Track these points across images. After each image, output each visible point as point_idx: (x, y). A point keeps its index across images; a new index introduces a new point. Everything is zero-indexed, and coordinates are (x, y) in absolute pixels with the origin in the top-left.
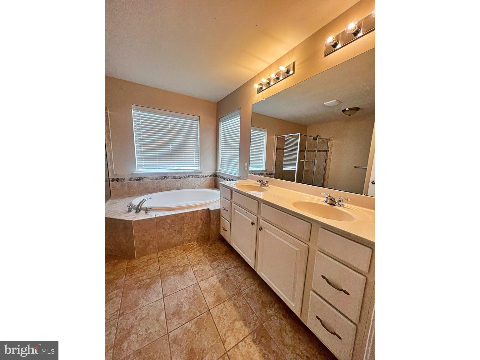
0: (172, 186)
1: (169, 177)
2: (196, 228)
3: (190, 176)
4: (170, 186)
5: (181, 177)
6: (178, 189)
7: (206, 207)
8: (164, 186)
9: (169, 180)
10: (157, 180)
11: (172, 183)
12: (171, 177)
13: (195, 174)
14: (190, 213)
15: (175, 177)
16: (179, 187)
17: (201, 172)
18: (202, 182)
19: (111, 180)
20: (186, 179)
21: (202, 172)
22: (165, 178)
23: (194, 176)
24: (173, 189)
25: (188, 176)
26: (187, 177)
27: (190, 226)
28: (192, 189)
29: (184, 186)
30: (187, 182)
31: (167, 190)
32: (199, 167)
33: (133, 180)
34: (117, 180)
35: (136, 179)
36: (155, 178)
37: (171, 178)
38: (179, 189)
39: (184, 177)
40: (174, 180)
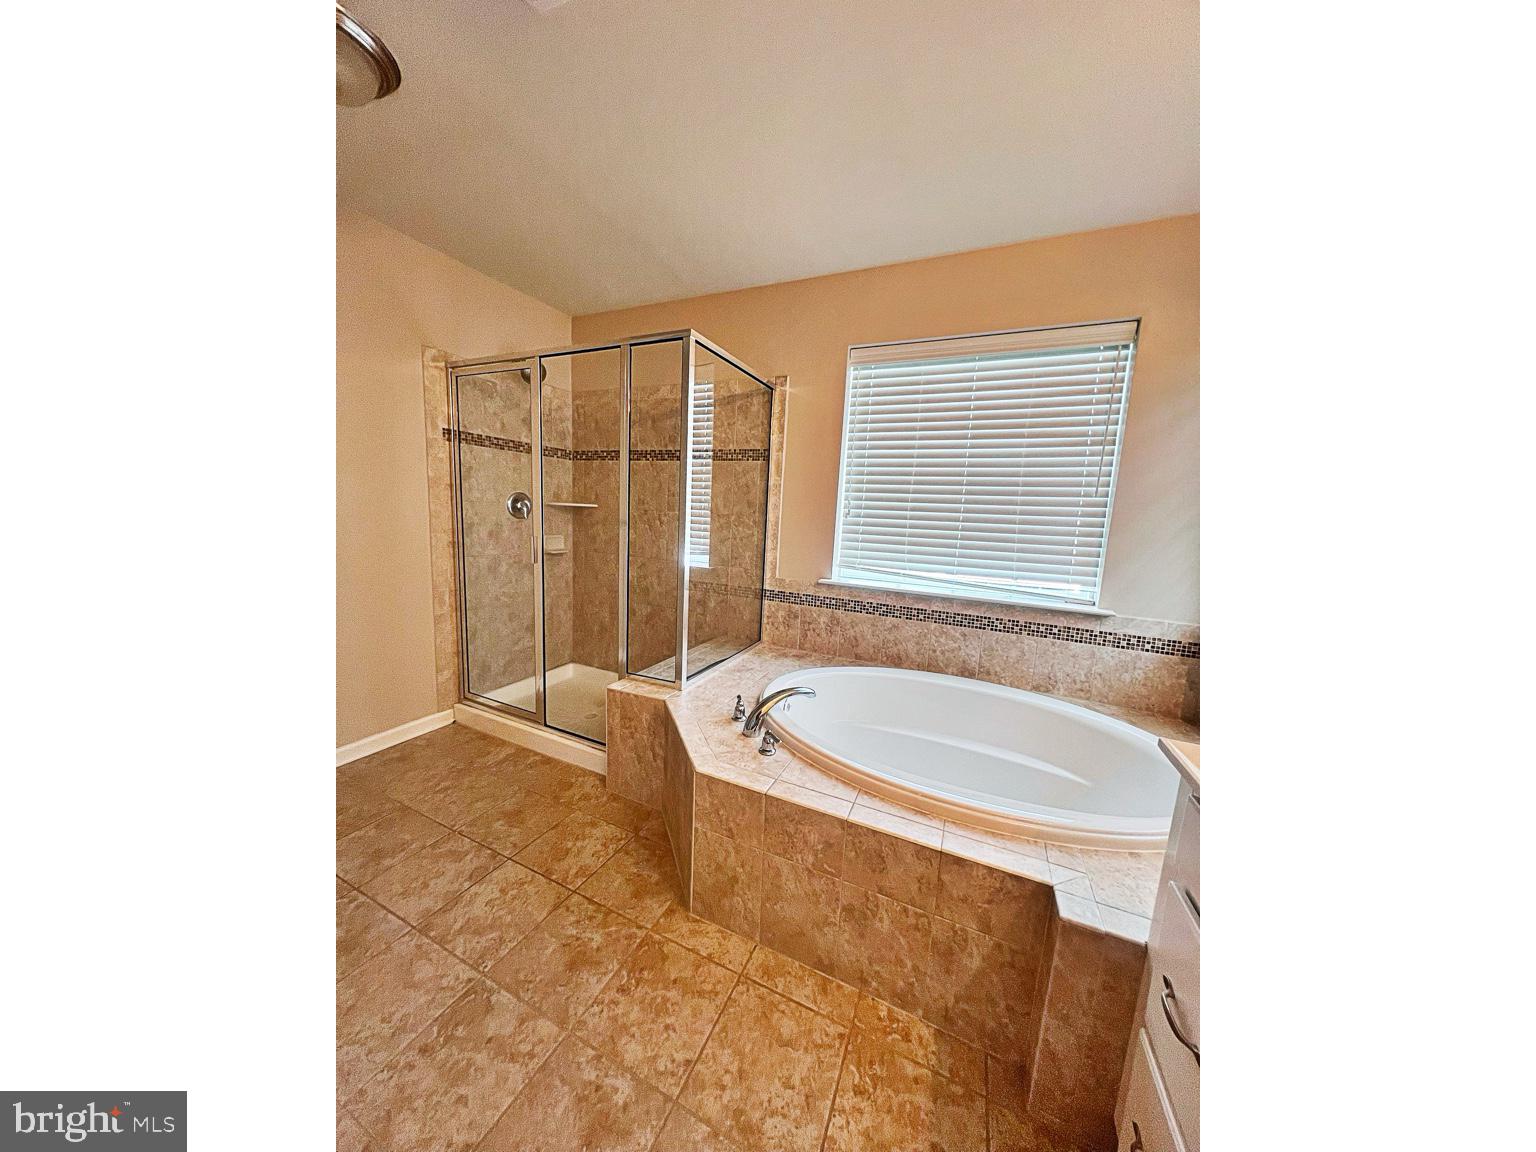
0: (943, 653)
1: (936, 615)
2: (947, 955)
3: (1033, 627)
4: (935, 651)
5: (986, 621)
6: (966, 672)
7: (1041, 864)
8: (911, 647)
9: (934, 625)
10: (890, 619)
11: (942, 640)
12: (944, 616)
13: (1062, 622)
14: (921, 851)
15: (959, 618)
16: (973, 663)
17: (1098, 617)
18: (1096, 669)
19: (768, 594)
20: (1014, 637)
21: (1106, 617)
22: (921, 617)
23: (1055, 630)
24: (947, 666)
25: (1022, 622)
26: (1016, 629)
27: (912, 921)
28: (1036, 689)
29: (998, 669)
30: (1014, 653)
31: (920, 667)
32: (1098, 589)
33: (818, 603)
34: (782, 596)
35: (828, 601)
36: (884, 609)
37: (942, 618)
38: (971, 675)
39: (1001, 627)
40: (956, 631)
